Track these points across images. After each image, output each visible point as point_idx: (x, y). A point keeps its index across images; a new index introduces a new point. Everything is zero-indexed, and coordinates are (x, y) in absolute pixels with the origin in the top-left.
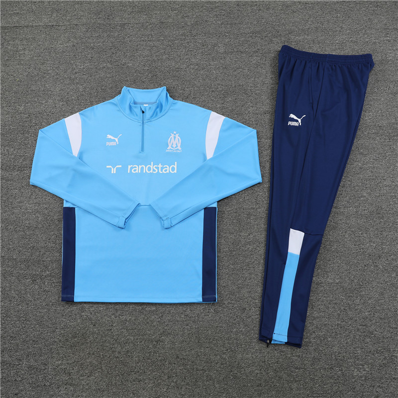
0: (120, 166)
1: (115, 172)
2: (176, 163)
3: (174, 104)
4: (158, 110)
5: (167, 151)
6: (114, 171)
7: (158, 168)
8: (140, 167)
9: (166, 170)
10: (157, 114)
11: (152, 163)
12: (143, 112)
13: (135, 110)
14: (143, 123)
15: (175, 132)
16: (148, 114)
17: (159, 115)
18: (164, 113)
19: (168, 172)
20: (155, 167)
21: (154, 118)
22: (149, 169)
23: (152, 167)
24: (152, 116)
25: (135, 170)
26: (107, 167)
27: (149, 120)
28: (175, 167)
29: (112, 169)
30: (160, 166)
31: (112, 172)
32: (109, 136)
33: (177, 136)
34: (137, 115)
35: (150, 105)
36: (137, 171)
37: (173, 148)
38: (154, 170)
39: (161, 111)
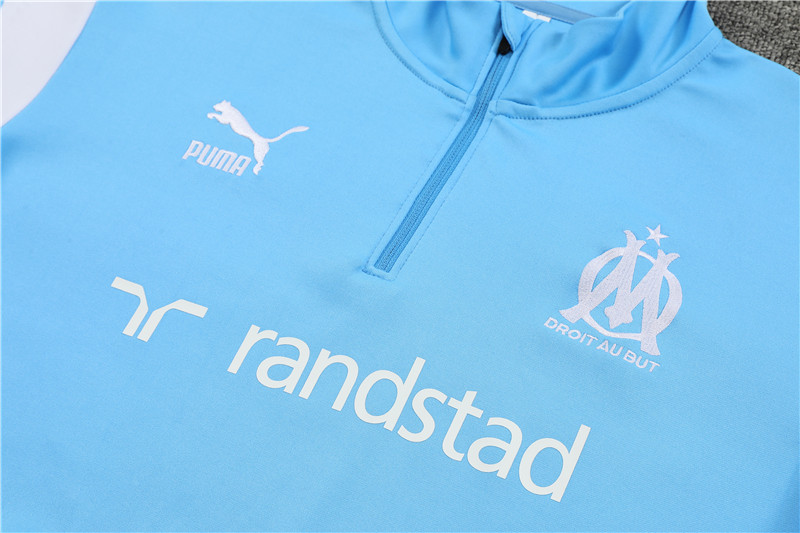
0: (200, 311)
1: (145, 336)
2: (584, 431)
3: (719, 61)
4: (602, 66)
5: (551, 324)
6: (143, 324)
7: (444, 415)
8: (325, 359)
9: (491, 455)
10: (585, 86)
11: (419, 364)
12: (504, 48)
13: (461, 19)
14: (479, 111)
15: (656, 235)
16: (529, 70)
17: (601, 94)
18: (629, 96)
19: (502, 469)
20: (430, 404)
21: (558, 103)
22: (381, 398)
23: (404, 390)
24: (549, 90)
25: (280, 372)
26: (119, 283)
27: (525, 109)
28: (570, 459)
29: (143, 308)
30: (465, 407)
31: (129, 330)
32: (227, 114)
33: (661, 265)
34: (456, 52)
35: (563, 28)
36: (289, 384)
37: (604, 321)
38: (409, 419)
39: (618, 75)
